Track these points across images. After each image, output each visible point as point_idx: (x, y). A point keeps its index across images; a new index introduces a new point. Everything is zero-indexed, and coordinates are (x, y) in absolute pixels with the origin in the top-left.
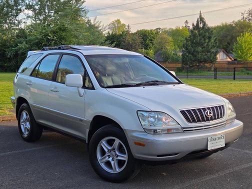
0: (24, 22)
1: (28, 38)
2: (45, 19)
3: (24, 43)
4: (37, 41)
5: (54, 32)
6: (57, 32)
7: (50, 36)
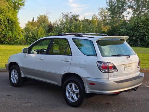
0: (126, 16)
1: (127, 26)
2: (139, 14)
3: (124, 28)
4: (132, 27)
5: (143, 22)
6: (145, 22)
7: (140, 24)
